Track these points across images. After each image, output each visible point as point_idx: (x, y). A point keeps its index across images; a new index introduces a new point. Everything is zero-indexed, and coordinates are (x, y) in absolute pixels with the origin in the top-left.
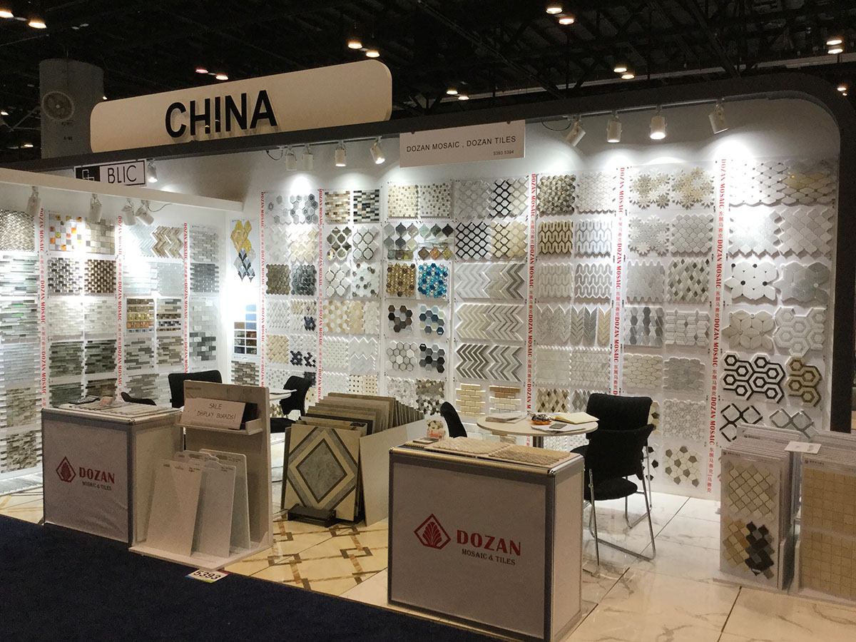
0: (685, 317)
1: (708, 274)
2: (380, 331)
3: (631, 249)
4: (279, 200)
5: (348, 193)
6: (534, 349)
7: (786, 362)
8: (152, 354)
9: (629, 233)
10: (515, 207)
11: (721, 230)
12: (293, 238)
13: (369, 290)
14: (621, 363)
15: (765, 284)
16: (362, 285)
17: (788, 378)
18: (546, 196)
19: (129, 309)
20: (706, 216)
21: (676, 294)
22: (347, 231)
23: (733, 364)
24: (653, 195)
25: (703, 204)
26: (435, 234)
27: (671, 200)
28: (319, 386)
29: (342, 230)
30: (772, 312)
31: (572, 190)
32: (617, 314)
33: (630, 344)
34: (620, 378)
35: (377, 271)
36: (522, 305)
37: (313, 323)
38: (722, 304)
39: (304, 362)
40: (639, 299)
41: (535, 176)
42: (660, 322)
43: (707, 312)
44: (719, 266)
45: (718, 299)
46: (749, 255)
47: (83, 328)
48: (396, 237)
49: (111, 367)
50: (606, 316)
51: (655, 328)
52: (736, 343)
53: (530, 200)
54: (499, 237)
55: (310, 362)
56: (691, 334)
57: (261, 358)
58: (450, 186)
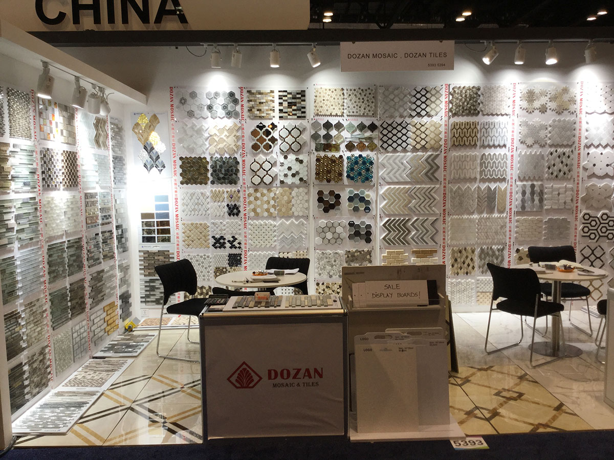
0: (558, 189)
1: (572, 159)
2: (309, 213)
3: (522, 143)
4: (193, 95)
5: (272, 92)
6: (448, 219)
8: (100, 250)
9: (520, 131)
10: (432, 109)
11: (580, 130)
13: (297, 178)
14: (514, 224)
15: (607, 165)
16: (290, 174)
18: (457, 102)
19: (87, 204)
20: (572, 120)
21: (552, 174)
22: (274, 126)
23: (588, 218)
24: (537, 104)
25: (569, 112)
26: (361, 130)
27: (549, 108)
28: (245, 265)
30: (611, 183)
31: (478, 97)
32: (511, 189)
33: (521, 210)
34: (514, 235)
35: (305, 161)
36: (438, 186)
37: (237, 209)
38: (580, 179)
39: (228, 245)
40: (527, 178)
41: (448, 86)
42: (541, 193)
43: (572, 186)
44: (579, 154)
45: (578, 176)
46: (598, 146)
47: (64, 226)
48: (323, 132)
49: (81, 266)
50: (503, 191)
51: (538, 198)
52: (590, 205)
53: (444, 104)
54: (418, 132)
55: (234, 245)
56: (562, 201)
57: (175, 245)
58: (374, 90)
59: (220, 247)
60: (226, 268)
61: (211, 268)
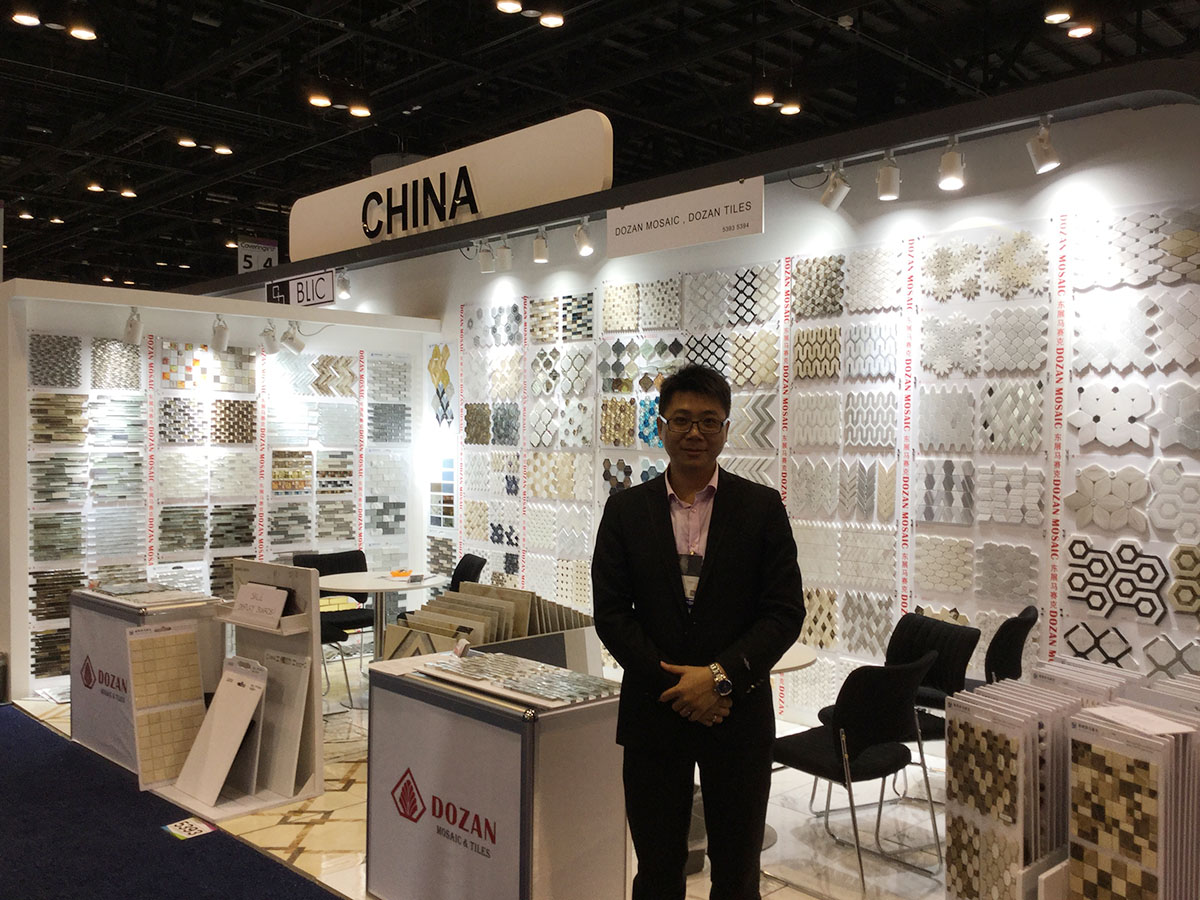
0: (1007, 476)
1: (1041, 405)
2: (594, 497)
3: (925, 367)
4: (480, 314)
5: (556, 299)
7: (1168, 553)
8: (309, 525)
9: (922, 343)
10: (763, 308)
11: (1061, 332)
12: (496, 365)
13: (580, 436)
14: (912, 550)
15: (1132, 420)
16: (571, 431)
17: (1173, 582)
18: (804, 290)
19: (276, 465)
20: (1037, 309)
21: (992, 438)
22: (555, 353)
23: (1082, 553)
24: (956, 280)
25: (1032, 291)
26: (660, 354)
27: (983, 287)
28: (523, 573)
29: (548, 352)
30: (1143, 467)
31: (840, 278)
32: (906, 471)
33: (924, 519)
34: (912, 575)
35: (589, 409)
36: (773, 458)
38: (1063, 453)
39: (505, 539)
40: (936, 448)
41: (789, 260)
42: (968, 485)
43: (1040, 469)
44: (1059, 391)
45: (1058, 446)
46: (1106, 371)
47: (207, 488)
48: (612, 360)
49: (248, 540)
50: (889, 475)
51: (962, 493)
52: (1088, 520)
53: (782, 296)
54: (741, 354)
55: (512, 540)
56: (1016, 505)
57: (458, 531)
58: (679, 283)
59: (498, 542)
60: (501, 574)
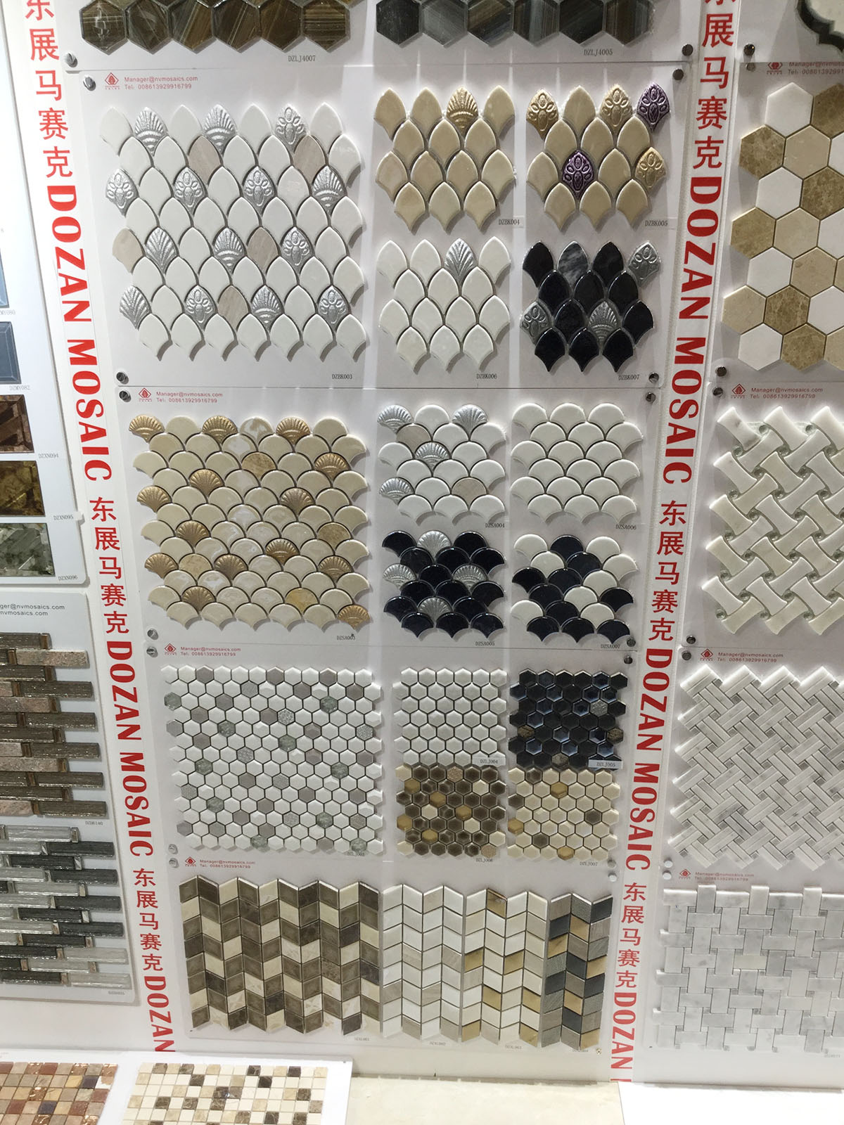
28: (647, 757)
37: (626, 292)
39: (517, 608)
55: (571, 609)
57: (94, 593)
59: (452, 625)
60: (490, 774)
61: (374, 770)
